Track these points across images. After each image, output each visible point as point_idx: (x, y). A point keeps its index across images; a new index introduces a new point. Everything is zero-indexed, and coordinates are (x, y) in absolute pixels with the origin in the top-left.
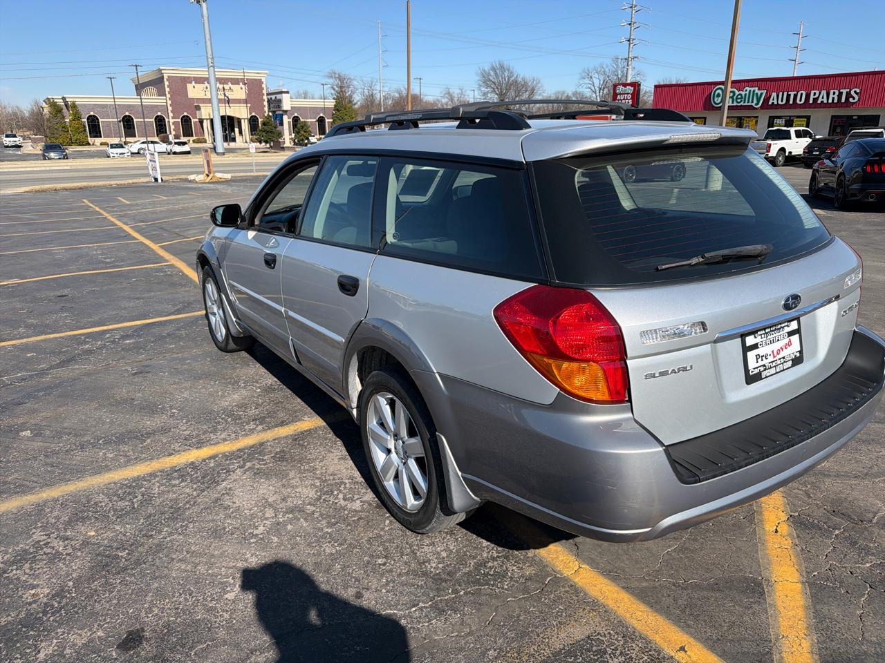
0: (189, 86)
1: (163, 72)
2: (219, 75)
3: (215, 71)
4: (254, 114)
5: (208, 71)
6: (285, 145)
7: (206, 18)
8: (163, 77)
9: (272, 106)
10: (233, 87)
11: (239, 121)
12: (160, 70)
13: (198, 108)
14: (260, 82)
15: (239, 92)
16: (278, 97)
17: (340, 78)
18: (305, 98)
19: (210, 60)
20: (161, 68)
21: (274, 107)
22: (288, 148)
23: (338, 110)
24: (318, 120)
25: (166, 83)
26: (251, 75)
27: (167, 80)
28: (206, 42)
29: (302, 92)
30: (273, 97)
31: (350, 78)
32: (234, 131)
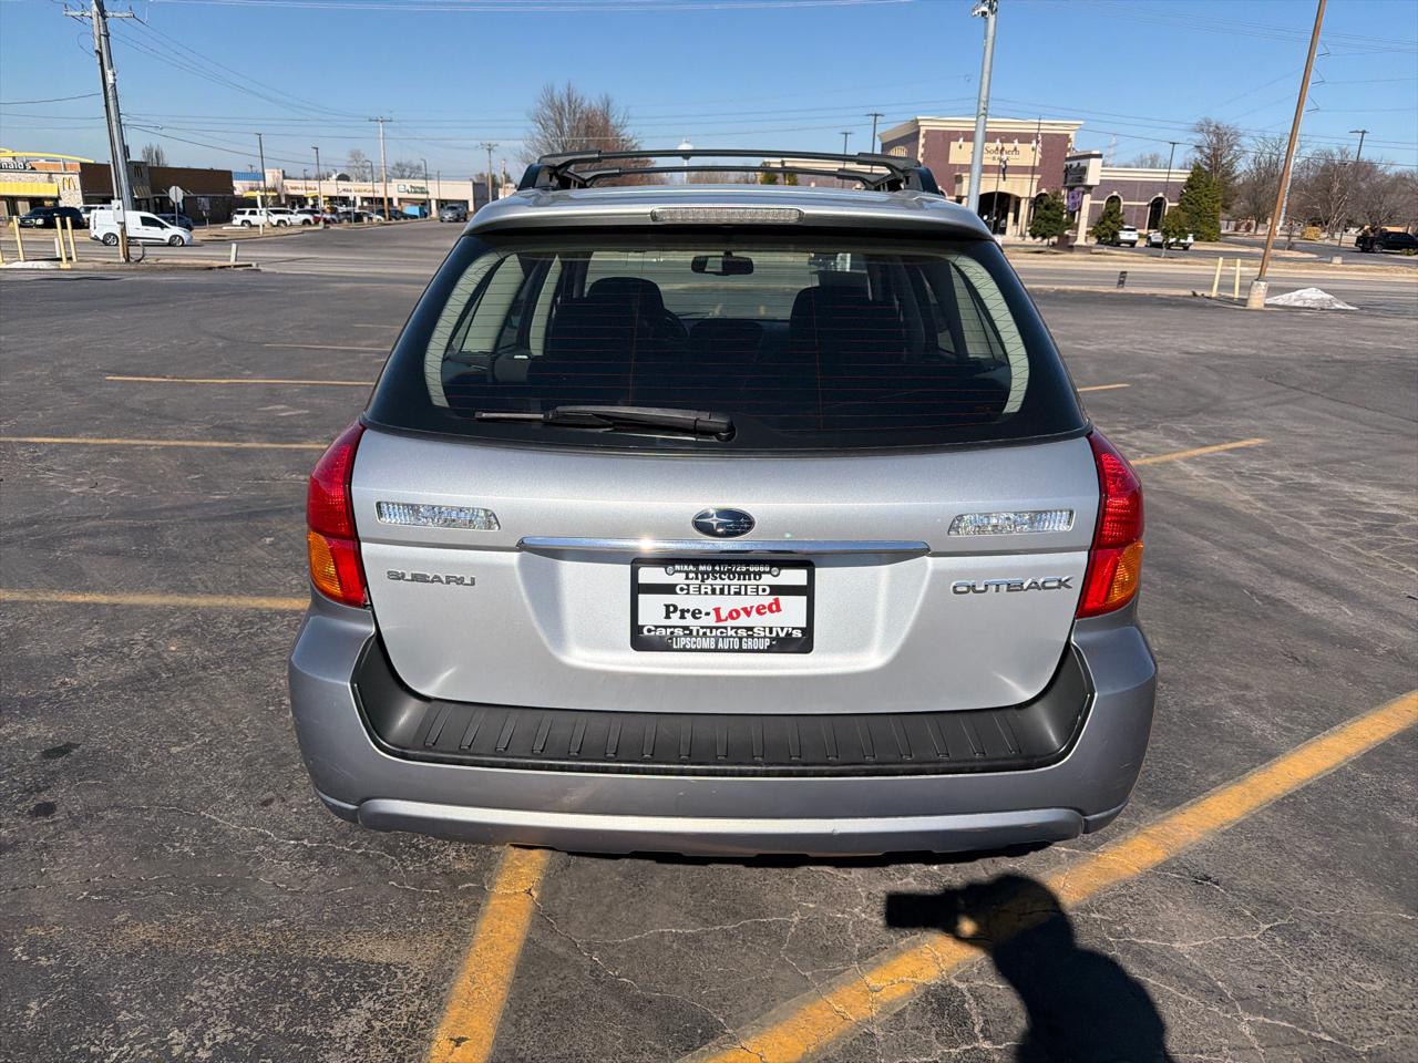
0: (954, 145)
1: (920, 123)
2: (992, 128)
3: (986, 122)
4: (1044, 191)
5: (976, 122)
6: (1078, 243)
7: (990, 39)
8: (918, 133)
9: (1070, 178)
10: (1021, 147)
11: (1018, 200)
12: (917, 121)
13: (959, 179)
14: (1066, 138)
15: (1028, 155)
16: (1083, 163)
17: (1219, 133)
18: (1151, 167)
19: (982, 105)
20: (919, 118)
21: (1072, 181)
22: (1081, 248)
23: (1192, 188)
24: (1152, 205)
25: (922, 141)
26: (1053, 126)
27: (924, 136)
28: (982, 76)
29: (1148, 157)
30: (1075, 163)
31: (1236, 133)
32: (1005, 217)
